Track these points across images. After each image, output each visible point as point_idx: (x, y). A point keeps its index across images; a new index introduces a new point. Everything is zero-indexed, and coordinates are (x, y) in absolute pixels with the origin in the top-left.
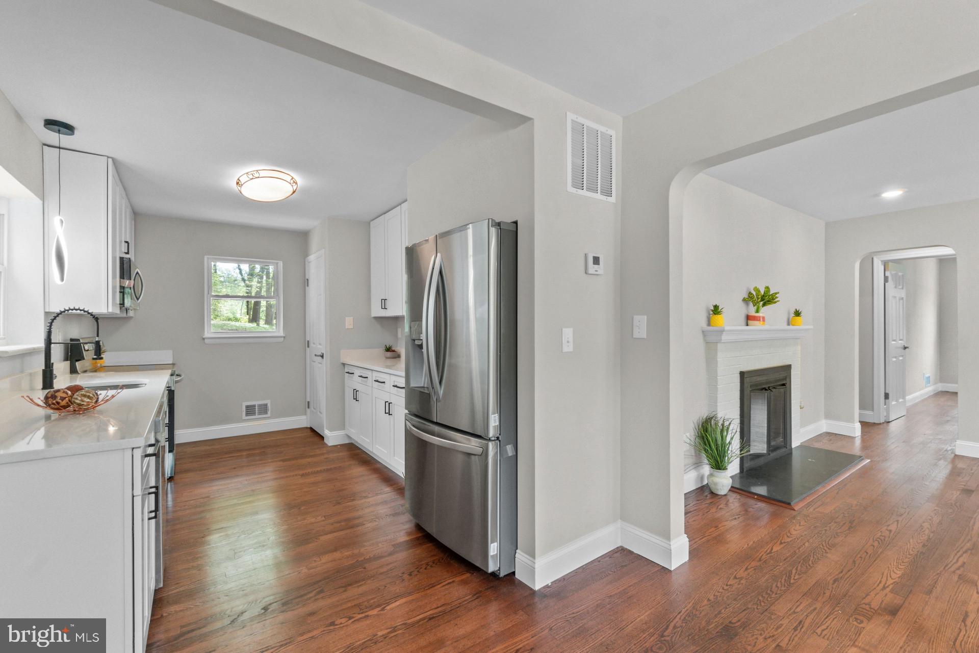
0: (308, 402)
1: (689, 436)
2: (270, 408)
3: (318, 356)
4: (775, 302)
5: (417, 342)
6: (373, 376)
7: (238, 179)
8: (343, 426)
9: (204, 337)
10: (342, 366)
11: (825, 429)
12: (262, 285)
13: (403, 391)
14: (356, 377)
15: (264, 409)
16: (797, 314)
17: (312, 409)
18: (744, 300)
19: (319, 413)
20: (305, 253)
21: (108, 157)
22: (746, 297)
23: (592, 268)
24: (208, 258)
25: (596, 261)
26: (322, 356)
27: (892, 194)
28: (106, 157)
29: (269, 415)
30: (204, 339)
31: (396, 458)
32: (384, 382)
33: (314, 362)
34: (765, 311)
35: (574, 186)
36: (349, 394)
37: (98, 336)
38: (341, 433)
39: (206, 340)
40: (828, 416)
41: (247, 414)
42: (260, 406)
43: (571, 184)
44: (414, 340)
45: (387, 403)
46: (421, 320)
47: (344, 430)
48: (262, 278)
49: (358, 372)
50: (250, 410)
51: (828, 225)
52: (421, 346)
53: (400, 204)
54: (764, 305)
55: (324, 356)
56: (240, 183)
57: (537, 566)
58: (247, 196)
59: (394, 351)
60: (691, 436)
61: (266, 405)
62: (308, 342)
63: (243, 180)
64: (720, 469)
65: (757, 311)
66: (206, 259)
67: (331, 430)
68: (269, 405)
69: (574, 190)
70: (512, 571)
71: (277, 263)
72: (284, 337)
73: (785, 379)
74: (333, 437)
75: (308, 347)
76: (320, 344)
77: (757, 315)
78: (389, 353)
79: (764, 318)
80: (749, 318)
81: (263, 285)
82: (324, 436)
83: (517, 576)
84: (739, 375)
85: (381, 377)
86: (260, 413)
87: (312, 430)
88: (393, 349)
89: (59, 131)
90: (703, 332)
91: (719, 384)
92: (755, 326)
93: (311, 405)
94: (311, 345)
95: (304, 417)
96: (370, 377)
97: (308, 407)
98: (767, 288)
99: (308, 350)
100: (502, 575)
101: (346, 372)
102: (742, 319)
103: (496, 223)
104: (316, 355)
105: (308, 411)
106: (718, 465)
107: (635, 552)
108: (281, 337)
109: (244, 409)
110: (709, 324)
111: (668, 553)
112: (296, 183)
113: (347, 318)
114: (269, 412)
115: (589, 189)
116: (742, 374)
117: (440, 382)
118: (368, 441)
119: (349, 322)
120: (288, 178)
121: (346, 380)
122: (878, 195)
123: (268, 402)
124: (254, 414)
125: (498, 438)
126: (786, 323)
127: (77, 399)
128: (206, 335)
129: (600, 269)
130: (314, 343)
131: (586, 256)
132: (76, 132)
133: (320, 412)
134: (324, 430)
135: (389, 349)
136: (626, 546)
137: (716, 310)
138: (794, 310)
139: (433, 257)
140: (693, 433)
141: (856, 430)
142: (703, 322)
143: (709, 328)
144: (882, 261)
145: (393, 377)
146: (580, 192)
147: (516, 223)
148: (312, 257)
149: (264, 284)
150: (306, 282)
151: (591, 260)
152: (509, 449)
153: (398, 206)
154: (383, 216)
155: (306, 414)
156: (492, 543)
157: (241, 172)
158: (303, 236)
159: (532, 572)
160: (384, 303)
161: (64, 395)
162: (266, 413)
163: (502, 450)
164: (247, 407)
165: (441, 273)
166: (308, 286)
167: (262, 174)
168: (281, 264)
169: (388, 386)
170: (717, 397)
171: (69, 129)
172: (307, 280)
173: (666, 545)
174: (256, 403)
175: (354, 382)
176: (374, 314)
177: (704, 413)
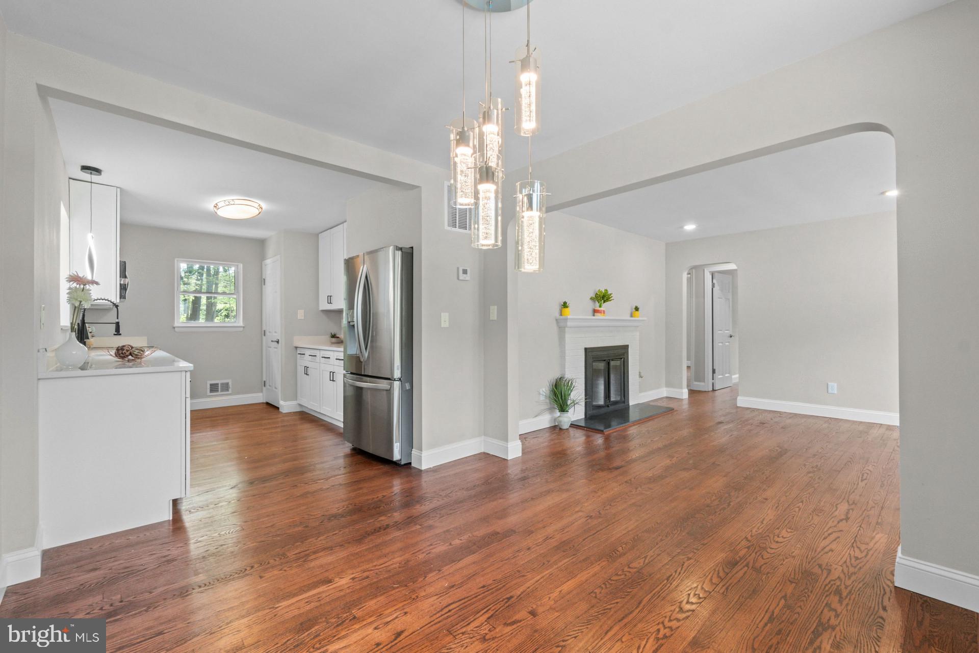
0: (265, 382)
1: (544, 391)
2: (231, 386)
3: (274, 341)
4: (611, 300)
5: (351, 324)
6: (319, 354)
7: (216, 204)
8: (295, 397)
9: (174, 326)
10: (294, 349)
11: (665, 395)
12: (202, 282)
13: (342, 362)
14: (307, 357)
15: (226, 387)
16: (637, 309)
17: (268, 387)
18: (591, 299)
19: (274, 389)
20: (262, 257)
21: (117, 187)
22: (594, 296)
23: (462, 276)
24: (177, 260)
25: (465, 272)
26: (278, 342)
27: (690, 227)
28: (116, 188)
29: (230, 391)
30: (174, 328)
31: (338, 412)
32: (329, 358)
33: (270, 347)
34: (605, 306)
35: (449, 226)
36: (301, 370)
37: (118, 318)
38: (294, 403)
39: (176, 329)
40: (669, 384)
41: (211, 391)
42: (222, 384)
43: (447, 225)
44: (349, 322)
45: (331, 373)
46: (353, 309)
47: (297, 400)
48: (201, 275)
49: (308, 352)
50: (214, 388)
51: (667, 245)
52: (353, 326)
53: (343, 223)
54: (604, 302)
55: (280, 342)
56: (217, 207)
57: (423, 455)
58: (222, 216)
59: (338, 337)
60: (546, 390)
61: (228, 384)
62: (265, 331)
63: (220, 205)
64: (563, 412)
65: (600, 307)
66: (176, 261)
67: (285, 400)
68: (230, 384)
69: (450, 228)
70: (409, 462)
71: (237, 265)
72: (244, 327)
73: (623, 354)
74: (287, 406)
75: (265, 335)
76: (276, 332)
77: (600, 309)
78: (333, 339)
79: (604, 311)
80: (595, 311)
81: (204, 283)
82: (279, 407)
83: (413, 465)
84: (584, 350)
85: (327, 354)
86: (222, 391)
87: (268, 404)
88: (337, 336)
89: (91, 173)
90: (556, 320)
91: (566, 355)
92: (599, 316)
93: (267, 385)
94: (267, 333)
95: (261, 394)
96: (318, 355)
97: (265, 386)
98: (606, 290)
99: (264, 338)
100: (403, 463)
101: (299, 354)
102: (591, 312)
103: (399, 248)
104: (272, 341)
105: (264, 389)
106: (563, 408)
107: (491, 454)
108: (241, 327)
109: (209, 386)
110: (561, 315)
111: (506, 450)
112: (262, 209)
113: (299, 311)
114: (230, 390)
115: (460, 227)
116: (586, 350)
117: (366, 349)
118: (316, 405)
119: (301, 314)
120: (256, 205)
121: (298, 360)
122: (682, 227)
123: (230, 381)
124: (217, 391)
125: (400, 379)
126: (629, 315)
127: (135, 351)
128: (176, 324)
129: (467, 277)
130: (270, 332)
131: (458, 268)
132: (102, 173)
133: (276, 388)
134: (279, 402)
135: (334, 336)
136: (486, 452)
137: (565, 305)
138: (634, 307)
139: (362, 267)
140: (547, 389)
141: (685, 394)
142: (557, 314)
143: (562, 317)
144: (710, 272)
145: (335, 353)
146: (454, 229)
147: (412, 248)
148: (268, 261)
149: (205, 281)
150: (263, 282)
151: (461, 272)
152: (408, 386)
153: (341, 224)
154: (328, 231)
155: (262, 392)
156: (396, 443)
157: (220, 200)
158: (261, 243)
159: (420, 459)
160: (330, 299)
161: (128, 349)
162: (228, 390)
163: (402, 387)
164: (211, 385)
165: (366, 277)
166: (264, 284)
167: (237, 202)
168: (241, 266)
169: (333, 361)
170: (565, 364)
171: (97, 171)
172: (264, 279)
173: (505, 445)
174: (219, 382)
175: (306, 361)
176: (321, 308)
177: (557, 375)
